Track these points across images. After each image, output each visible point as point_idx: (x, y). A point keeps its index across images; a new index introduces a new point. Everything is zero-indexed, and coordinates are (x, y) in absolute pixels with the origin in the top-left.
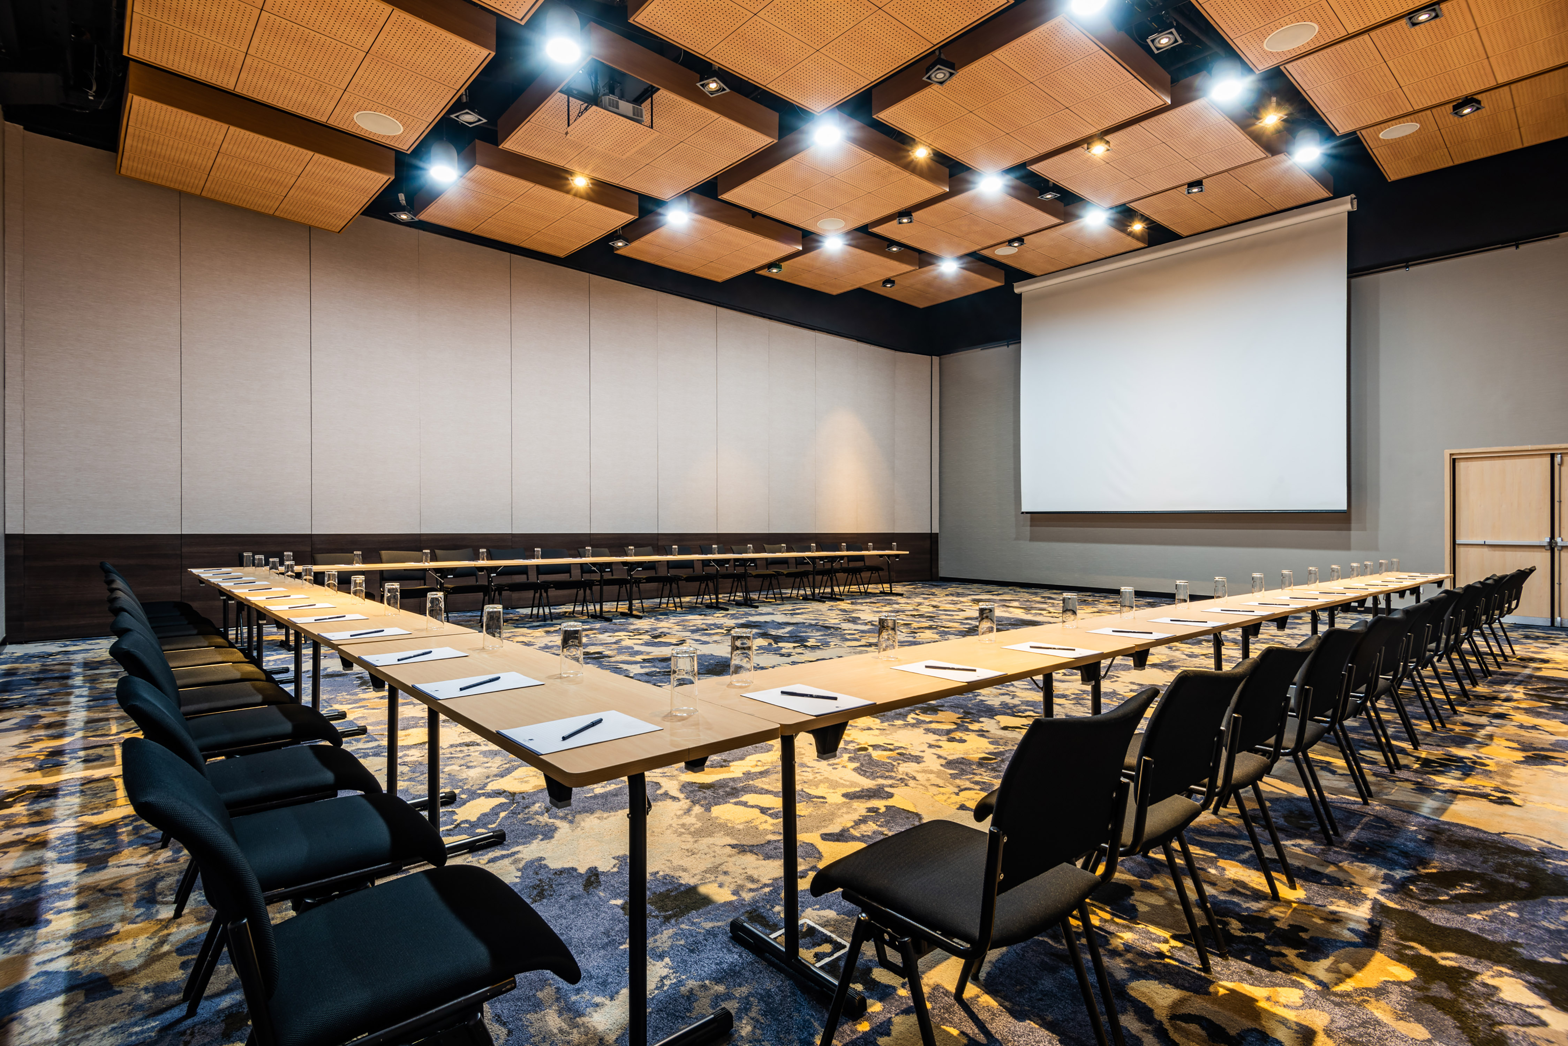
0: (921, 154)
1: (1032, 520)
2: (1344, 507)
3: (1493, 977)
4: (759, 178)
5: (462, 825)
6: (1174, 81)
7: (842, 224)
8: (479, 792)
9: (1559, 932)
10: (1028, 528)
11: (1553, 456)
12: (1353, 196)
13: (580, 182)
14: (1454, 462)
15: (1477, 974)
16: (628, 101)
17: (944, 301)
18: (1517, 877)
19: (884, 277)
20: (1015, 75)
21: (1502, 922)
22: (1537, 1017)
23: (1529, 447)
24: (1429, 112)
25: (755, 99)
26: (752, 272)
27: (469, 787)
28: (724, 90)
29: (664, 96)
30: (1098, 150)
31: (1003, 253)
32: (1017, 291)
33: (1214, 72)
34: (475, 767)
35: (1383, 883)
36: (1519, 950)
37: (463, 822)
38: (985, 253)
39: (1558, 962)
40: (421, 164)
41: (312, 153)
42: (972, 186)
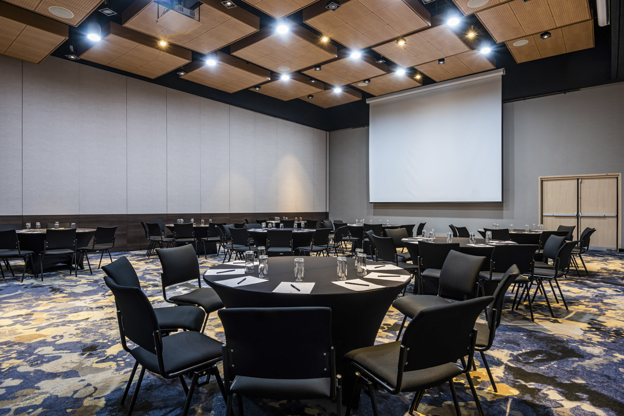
0: (325, 40)
1: (374, 206)
2: (501, 201)
3: (547, 390)
4: (250, 46)
5: (110, 357)
6: (432, 16)
7: (289, 69)
8: (117, 341)
9: (571, 371)
10: (373, 210)
11: (578, 179)
12: (504, 69)
13: (163, 44)
14: (542, 181)
15: (541, 390)
16: (188, 8)
17: (335, 105)
18: (558, 351)
19: (308, 94)
20: (366, 8)
21: (552, 369)
22: (561, 404)
23: (570, 176)
24: (532, 36)
25: (248, 10)
26: (247, 89)
27: (112, 339)
28: (234, 6)
29: (205, 6)
30: (401, 43)
31: (361, 85)
32: (367, 102)
33: (448, 14)
34: (114, 329)
35: (510, 357)
36: (557, 379)
37: (110, 355)
38: (353, 85)
39: (569, 382)
40: (83, 33)
41: (26, 25)
42: (347, 56)
